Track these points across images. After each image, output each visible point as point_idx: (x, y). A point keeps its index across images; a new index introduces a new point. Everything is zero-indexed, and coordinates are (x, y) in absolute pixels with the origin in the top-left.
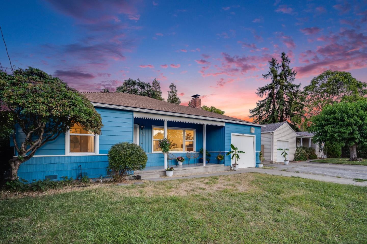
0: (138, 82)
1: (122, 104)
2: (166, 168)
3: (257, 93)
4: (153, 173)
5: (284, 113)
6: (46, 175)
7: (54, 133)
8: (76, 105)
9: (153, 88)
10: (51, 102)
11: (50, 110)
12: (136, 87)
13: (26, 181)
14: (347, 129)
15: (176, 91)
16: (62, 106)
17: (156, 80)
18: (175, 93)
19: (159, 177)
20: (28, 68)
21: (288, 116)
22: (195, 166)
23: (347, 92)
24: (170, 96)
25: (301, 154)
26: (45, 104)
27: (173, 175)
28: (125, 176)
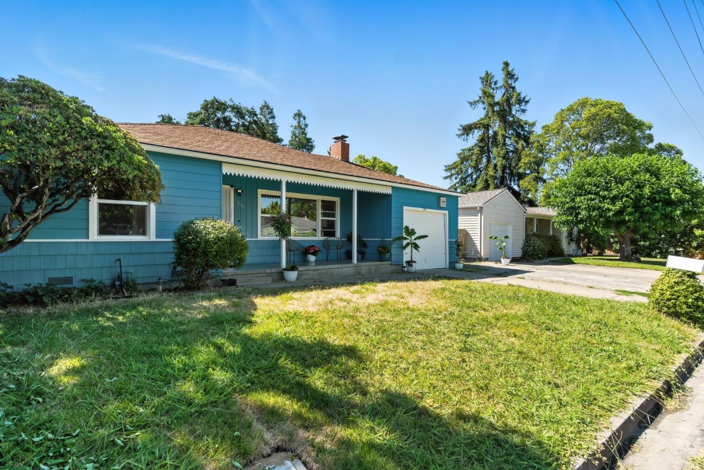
0: (232, 104)
1: (200, 149)
2: (284, 265)
3: (457, 135)
4: (260, 275)
5: (507, 173)
6: (51, 276)
7: (68, 197)
8: (113, 150)
9: (262, 117)
10: (65, 143)
11: (63, 157)
12: (227, 114)
13: (11, 287)
14: (614, 204)
15: (306, 125)
16: (87, 150)
17: (266, 103)
18: (305, 130)
19: (270, 281)
20: (17, 77)
21: (514, 178)
22: (338, 264)
23: (618, 139)
24: (294, 134)
25: (534, 247)
26: (54, 146)
27: (298, 278)
28: (207, 279)
